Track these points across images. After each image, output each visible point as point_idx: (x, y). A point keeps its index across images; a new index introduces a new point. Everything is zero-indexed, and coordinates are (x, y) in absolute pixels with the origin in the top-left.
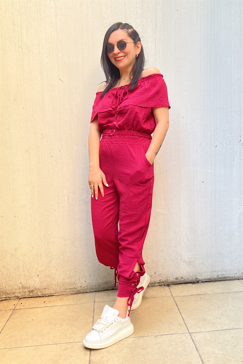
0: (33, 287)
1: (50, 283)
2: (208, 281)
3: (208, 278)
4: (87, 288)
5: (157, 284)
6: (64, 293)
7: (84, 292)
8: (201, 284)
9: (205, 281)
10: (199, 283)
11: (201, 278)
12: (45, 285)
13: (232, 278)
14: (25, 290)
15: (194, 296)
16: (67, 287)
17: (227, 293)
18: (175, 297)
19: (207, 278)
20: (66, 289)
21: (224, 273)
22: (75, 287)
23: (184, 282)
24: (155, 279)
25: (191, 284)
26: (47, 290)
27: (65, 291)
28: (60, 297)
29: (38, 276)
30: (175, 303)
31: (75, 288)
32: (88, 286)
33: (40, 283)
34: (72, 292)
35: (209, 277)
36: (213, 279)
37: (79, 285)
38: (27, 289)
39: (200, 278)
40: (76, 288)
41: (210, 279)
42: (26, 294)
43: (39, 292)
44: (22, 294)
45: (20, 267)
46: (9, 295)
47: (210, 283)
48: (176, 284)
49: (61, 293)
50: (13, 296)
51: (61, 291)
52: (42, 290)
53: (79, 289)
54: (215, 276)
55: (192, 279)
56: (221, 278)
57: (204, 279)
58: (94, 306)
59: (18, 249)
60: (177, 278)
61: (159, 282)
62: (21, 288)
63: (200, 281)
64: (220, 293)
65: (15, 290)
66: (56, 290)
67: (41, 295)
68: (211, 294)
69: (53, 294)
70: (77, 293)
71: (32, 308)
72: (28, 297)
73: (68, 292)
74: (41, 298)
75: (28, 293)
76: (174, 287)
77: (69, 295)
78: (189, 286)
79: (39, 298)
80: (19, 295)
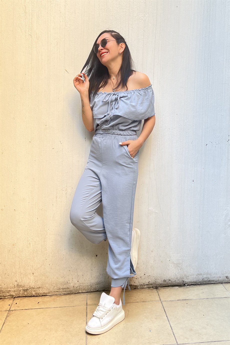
0: (27, 286)
1: (45, 282)
2: (193, 284)
4: (79, 289)
5: (146, 286)
6: (58, 293)
7: (77, 293)
8: (187, 288)
9: (191, 284)
10: (185, 286)
12: (39, 284)
13: (216, 281)
14: (20, 289)
15: (181, 301)
16: (61, 287)
17: (211, 299)
18: (163, 301)
19: (193, 281)
20: (60, 289)
21: (209, 276)
22: (68, 286)
23: (172, 285)
24: (144, 281)
25: (178, 287)
26: (40, 289)
27: (58, 290)
28: (53, 297)
29: (33, 273)
30: (163, 309)
31: (68, 288)
32: (80, 287)
33: (34, 282)
34: (65, 293)
35: (195, 280)
36: (199, 283)
37: (72, 285)
38: (22, 288)
39: (186, 280)
41: (196, 283)
42: (21, 292)
43: (33, 292)
44: (16, 293)
45: (16, 264)
46: (4, 294)
47: (195, 286)
48: (164, 287)
49: (54, 292)
50: (8, 294)
51: (54, 290)
52: (36, 289)
53: (72, 289)
54: (201, 280)
55: (179, 281)
56: (206, 281)
57: (190, 282)
58: (87, 310)
59: (16, 244)
60: (165, 281)
61: (148, 284)
62: (16, 286)
63: (186, 284)
64: (205, 299)
65: (10, 288)
66: (49, 290)
67: (35, 294)
68: (197, 299)
69: (46, 293)
70: (69, 294)
71: (27, 309)
72: (22, 296)
73: (61, 292)
74: (35, 297)
75: (22, 292)
76: (162, 290)
77: (62, 295)
78: (176, 290)
79: (33, 297)
80: (14, 294)
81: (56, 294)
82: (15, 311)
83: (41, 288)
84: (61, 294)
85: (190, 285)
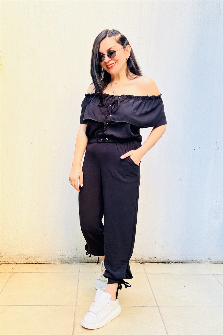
0: (28, 255)
1: (43, 253)
2: (177, 262)
3: (178, 259)
4: (73, 260)
5: (133, 261)
6: (54, 262)
7: (71, 263)
8: (171, 265)
9: (175, 262)
10: (169, 263)
12: (38, 254)
13: (199, 261)
14: (22, 257)
15: (164, 274)
16: (57, 257)
18: (148, 274)
20: (56, 259)
21: (192, 257)
22: (63, 257)
23: (157, 262)
25: (163, 264)
28: (50, 265)
29: (33, 246)
31: (63, 259)
32: (74, 258)
33: (34, 252)
34: (61, 262)
36: (182, 261)
37: (67, 256)
39: (171, 259)
41: (180, 261)
42: (22, 260)
43: (33, 260)
44: (18, 260)
45: (19, 238)
46: (8, 260)
47: (179, 264)
48: (150, 263)
50: (11, 261)
51: (51, 260)
52: (36, 258)
53: (66, 260)
54: (184, 259)
55: (163, 259)
56: (189, 261)
58: (79, 276)
60: (151, 258)
61: (135, 260)
62: (18, 255)
64: (187, 274)
65: (14, 256)
66: (47, 259)
67: (35, 262)
68: (179, 274)
69: (44, 262)
70: (64, 263)
71: (27, 273)
72: (23, 263)
73: (57, 262)
74: (34, 264)
76: (147, 265)
77: (58, 264)
78: (161, 266)
79: (32, 264)
80: (16, 260)
81: (52, 263)
82: (16, 273)
83: (40, 258)
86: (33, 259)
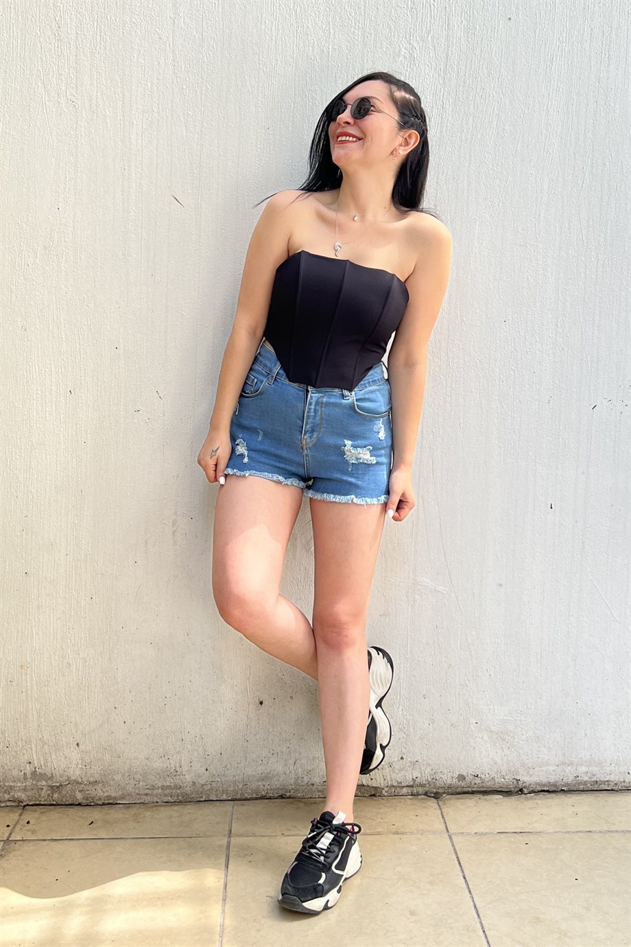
0: (61, 776)
1: (110, 768)
2: (548, 789)
3: (549, 779)
4: (211, 789)
5: (405, 791)
6: (147, 799)
7: (203, 799)
8: (527, 799)
9: (539, 789)
10: (522, 794)
11: (529, 779)
12: (95, 772)
13: (616, 784)
14: (40, 784)
15: (509, 835)
16: (156, 782)
17: (601, 834)
18: (455, 834)
19: (545, 781)
20: (153, 788)
21: (595, 769)
22: (178, 782)
23: (482, 789)
24: (399, 776)
25: (502, 797)
26: (99, 787)
27: (149, 792)
28: (133, 811)
29: (78, 745)
30: (454, 858)
31: (178, 787)
32: (214, 784)
33: (80, 766)
34: (169, 798)
35: (552, 779)
36: (563, 786)
37: (189, 778)
38: (46, 781)
39: (527, 779)
40: (180, 786)
41: (555, 786)
42: (43, 793)
43: (77, 792)
44: (29, 793)
45: (30, 717)
47: (553, 795)
48: (459, 794)
49: (138, 797)
50: (7, 796)
51: (137, 791)
52: (86, 785)
53: (188, 790)
54: (570, 779)
55: (503, 780)
56: (585, 783)
57: (536, 784)
58: (228, 848)
59: (28, 665)
60: (462, 777)
61: (411, 783)
62: (29, 775)
63: (525, 788)
64: (581, 832)
65: (14, 781)
66: (124, 789)
67: (83, 799)
68: (556, 832)
69: (115, 798)
70: (181, 802)
71: (56, 840)
72: (46, 803)
73: (157, 797)
74: (82, 808)
75: (46, 791)
76: (452, 802)
77: (161, 806)
78: (496, 803)
79: (77, 808)
80: (23, 795)
81: (142, 801)
82: (22, 842)
83: (100, 785)
84: (157, 802)
85: (539, 792)
86: (80, 791)
